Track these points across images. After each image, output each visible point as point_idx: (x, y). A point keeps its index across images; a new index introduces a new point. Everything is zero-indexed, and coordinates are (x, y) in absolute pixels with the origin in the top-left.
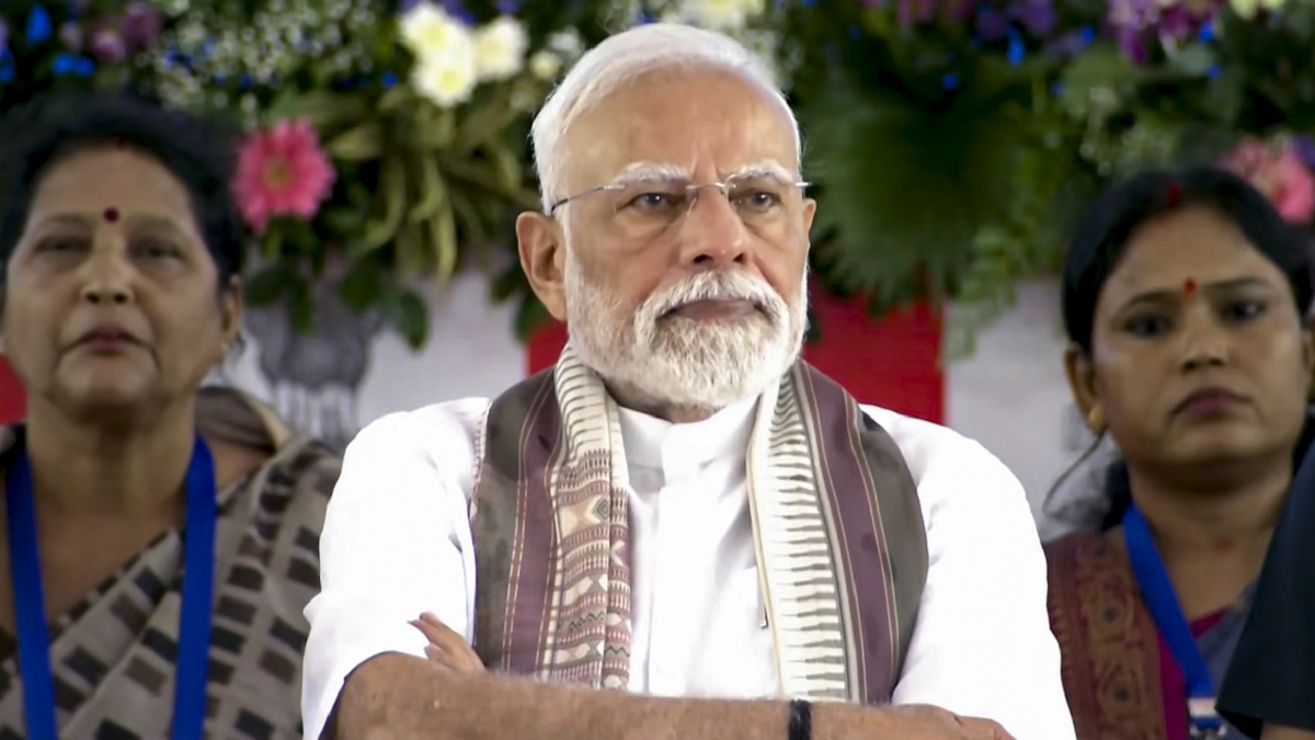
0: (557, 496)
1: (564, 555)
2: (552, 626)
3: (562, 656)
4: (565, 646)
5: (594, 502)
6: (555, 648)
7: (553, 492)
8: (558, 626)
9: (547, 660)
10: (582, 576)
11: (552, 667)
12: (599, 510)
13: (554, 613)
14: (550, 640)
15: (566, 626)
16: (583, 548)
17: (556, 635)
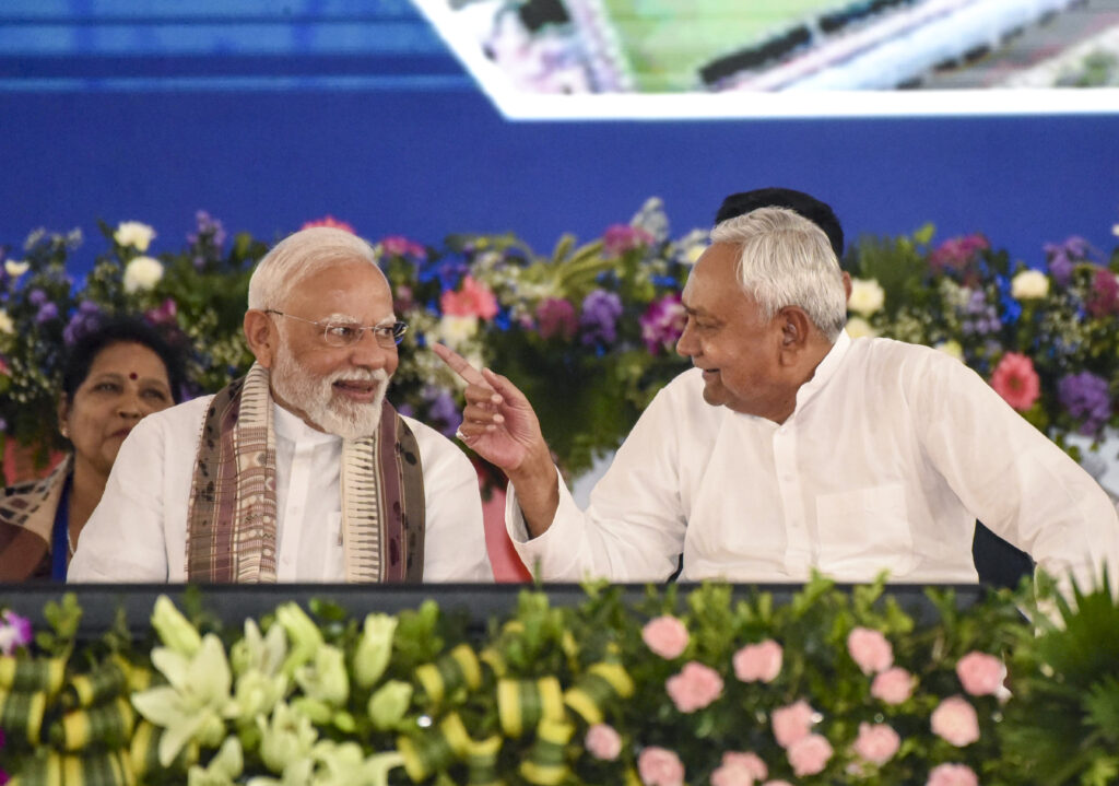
0: (238, 448)
1: (241, 480)
2: (237, 521)
3: (243, 536)
4: (244, 531)
5: (258, 454)
6: (239, 532)
7: (235, 445)
8: (240, 521)
9: (235, 539)
10: (251, 494)
11: (238, 542)
12: (260, 459)
13: (238, 514)
14: (237, 529)
15: (243, 521)
16: (251, 479)
17: (240, 525)
